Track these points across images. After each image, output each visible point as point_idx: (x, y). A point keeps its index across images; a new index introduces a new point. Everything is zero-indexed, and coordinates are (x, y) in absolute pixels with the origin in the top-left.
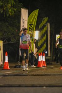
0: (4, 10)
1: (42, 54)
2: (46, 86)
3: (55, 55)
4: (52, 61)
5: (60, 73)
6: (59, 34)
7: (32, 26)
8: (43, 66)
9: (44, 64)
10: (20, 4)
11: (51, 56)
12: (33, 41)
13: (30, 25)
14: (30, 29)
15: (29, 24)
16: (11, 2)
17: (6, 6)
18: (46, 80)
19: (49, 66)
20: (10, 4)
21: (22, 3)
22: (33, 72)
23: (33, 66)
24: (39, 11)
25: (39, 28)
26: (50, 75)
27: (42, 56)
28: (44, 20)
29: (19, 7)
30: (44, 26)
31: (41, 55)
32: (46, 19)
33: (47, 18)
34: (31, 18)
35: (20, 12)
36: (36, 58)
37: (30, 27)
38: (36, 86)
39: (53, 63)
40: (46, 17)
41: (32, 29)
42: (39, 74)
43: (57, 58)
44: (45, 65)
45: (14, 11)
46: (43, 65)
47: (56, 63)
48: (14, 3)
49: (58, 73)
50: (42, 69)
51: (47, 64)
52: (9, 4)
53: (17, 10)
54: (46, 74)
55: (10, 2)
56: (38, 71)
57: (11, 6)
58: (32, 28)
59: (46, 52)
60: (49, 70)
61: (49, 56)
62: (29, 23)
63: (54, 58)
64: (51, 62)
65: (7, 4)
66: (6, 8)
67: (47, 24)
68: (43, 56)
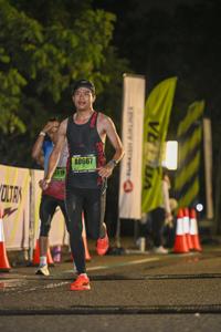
0: (72, 81)
1: (187, 212)
4: (218, 233)
7: (158, 128)
8: (191, 250)
9: (194, 243)
10: (120, 61)
11: (213, 219)
13: (153, 125)
14: (152, 139)
15: (147, 123)
16: (93, 56)
17: (77, 68)
18: (200, 291)
19: (209, 249)
20: (91, 62)
22: (160, 266)
23: (162, 250)
24: (178, 84)
25: (180, 132)
26: (212, 277)
27: (186, 219)
28: (193, 109)
29: (116, 69)
30: (193, 128)
31: (185, 215)
32: (199, 107)
33: (203, 103)
34: (154, 105)
35: (121, 85)
36: (171, 225)
37: (150, 129)
38: (174, 312)
40: (199, 99)
41: (155, 138)
44: (198, 247)
45: (104, 83)
46: (191, 247)
48: (101, 61)
50: (187, 258)
51: (202, 243)
52: (88, 61)
53: (111, 81)
54: (200, 272)
55: (90, 57)
57: (92, 67)
58: (156, 134)
59: (200, 207)
60: (208, 261)
61: (210, 220)
62: (149, 120)
64: (213, 238)
65: (82, 61)
66: (79, 75)
67: (202, 124)
68: (191, 217)
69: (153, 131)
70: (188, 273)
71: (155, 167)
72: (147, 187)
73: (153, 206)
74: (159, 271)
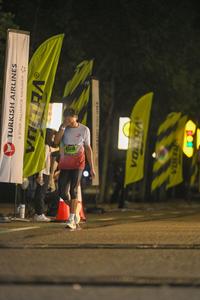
2: (83, 284)
3: (115, 184)
4: (105, 202)
5: (129, 242)
6: (129, 116)
7: (43, 87)
10: (5, 15)
11: (99, 187)
12: (42, 135)
13: (36, 83)
14: (36, 99)
15: (31, 81)
18: (81, 262)
19: (93, 218)
21: (10, 14)
22: (41, 235)
24: (65, 38)
25: (65, 94)
26: (96, 247)
28: (81, 68)
30: (81, 88)
33: (92, 62)
35: (4, 41)
37: (34, 89)
38: (51, 283)
39: (107, 207)
40: (89, 59)
41: (40, 98)
42: (60, 242)
43: (120, 193)
44: (82, 215)
47: (115, 207)
49: (122, 242)
51: (87, 212)
54: (83, 243)
56: (59, 235)
58: (41, 94)
59: (86, 174)
61: (95, 186)
62: (34, 79)
63: (111, 192)
64: (99, 206)
67: (91, 84)
69: (37, 91)
70: (70, 242)
71: (38, 129)
72: (29, 150)
73: (35, 171)
74: (39, 240)
